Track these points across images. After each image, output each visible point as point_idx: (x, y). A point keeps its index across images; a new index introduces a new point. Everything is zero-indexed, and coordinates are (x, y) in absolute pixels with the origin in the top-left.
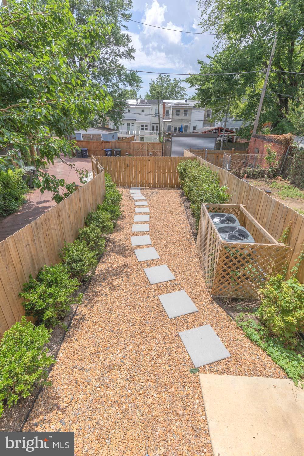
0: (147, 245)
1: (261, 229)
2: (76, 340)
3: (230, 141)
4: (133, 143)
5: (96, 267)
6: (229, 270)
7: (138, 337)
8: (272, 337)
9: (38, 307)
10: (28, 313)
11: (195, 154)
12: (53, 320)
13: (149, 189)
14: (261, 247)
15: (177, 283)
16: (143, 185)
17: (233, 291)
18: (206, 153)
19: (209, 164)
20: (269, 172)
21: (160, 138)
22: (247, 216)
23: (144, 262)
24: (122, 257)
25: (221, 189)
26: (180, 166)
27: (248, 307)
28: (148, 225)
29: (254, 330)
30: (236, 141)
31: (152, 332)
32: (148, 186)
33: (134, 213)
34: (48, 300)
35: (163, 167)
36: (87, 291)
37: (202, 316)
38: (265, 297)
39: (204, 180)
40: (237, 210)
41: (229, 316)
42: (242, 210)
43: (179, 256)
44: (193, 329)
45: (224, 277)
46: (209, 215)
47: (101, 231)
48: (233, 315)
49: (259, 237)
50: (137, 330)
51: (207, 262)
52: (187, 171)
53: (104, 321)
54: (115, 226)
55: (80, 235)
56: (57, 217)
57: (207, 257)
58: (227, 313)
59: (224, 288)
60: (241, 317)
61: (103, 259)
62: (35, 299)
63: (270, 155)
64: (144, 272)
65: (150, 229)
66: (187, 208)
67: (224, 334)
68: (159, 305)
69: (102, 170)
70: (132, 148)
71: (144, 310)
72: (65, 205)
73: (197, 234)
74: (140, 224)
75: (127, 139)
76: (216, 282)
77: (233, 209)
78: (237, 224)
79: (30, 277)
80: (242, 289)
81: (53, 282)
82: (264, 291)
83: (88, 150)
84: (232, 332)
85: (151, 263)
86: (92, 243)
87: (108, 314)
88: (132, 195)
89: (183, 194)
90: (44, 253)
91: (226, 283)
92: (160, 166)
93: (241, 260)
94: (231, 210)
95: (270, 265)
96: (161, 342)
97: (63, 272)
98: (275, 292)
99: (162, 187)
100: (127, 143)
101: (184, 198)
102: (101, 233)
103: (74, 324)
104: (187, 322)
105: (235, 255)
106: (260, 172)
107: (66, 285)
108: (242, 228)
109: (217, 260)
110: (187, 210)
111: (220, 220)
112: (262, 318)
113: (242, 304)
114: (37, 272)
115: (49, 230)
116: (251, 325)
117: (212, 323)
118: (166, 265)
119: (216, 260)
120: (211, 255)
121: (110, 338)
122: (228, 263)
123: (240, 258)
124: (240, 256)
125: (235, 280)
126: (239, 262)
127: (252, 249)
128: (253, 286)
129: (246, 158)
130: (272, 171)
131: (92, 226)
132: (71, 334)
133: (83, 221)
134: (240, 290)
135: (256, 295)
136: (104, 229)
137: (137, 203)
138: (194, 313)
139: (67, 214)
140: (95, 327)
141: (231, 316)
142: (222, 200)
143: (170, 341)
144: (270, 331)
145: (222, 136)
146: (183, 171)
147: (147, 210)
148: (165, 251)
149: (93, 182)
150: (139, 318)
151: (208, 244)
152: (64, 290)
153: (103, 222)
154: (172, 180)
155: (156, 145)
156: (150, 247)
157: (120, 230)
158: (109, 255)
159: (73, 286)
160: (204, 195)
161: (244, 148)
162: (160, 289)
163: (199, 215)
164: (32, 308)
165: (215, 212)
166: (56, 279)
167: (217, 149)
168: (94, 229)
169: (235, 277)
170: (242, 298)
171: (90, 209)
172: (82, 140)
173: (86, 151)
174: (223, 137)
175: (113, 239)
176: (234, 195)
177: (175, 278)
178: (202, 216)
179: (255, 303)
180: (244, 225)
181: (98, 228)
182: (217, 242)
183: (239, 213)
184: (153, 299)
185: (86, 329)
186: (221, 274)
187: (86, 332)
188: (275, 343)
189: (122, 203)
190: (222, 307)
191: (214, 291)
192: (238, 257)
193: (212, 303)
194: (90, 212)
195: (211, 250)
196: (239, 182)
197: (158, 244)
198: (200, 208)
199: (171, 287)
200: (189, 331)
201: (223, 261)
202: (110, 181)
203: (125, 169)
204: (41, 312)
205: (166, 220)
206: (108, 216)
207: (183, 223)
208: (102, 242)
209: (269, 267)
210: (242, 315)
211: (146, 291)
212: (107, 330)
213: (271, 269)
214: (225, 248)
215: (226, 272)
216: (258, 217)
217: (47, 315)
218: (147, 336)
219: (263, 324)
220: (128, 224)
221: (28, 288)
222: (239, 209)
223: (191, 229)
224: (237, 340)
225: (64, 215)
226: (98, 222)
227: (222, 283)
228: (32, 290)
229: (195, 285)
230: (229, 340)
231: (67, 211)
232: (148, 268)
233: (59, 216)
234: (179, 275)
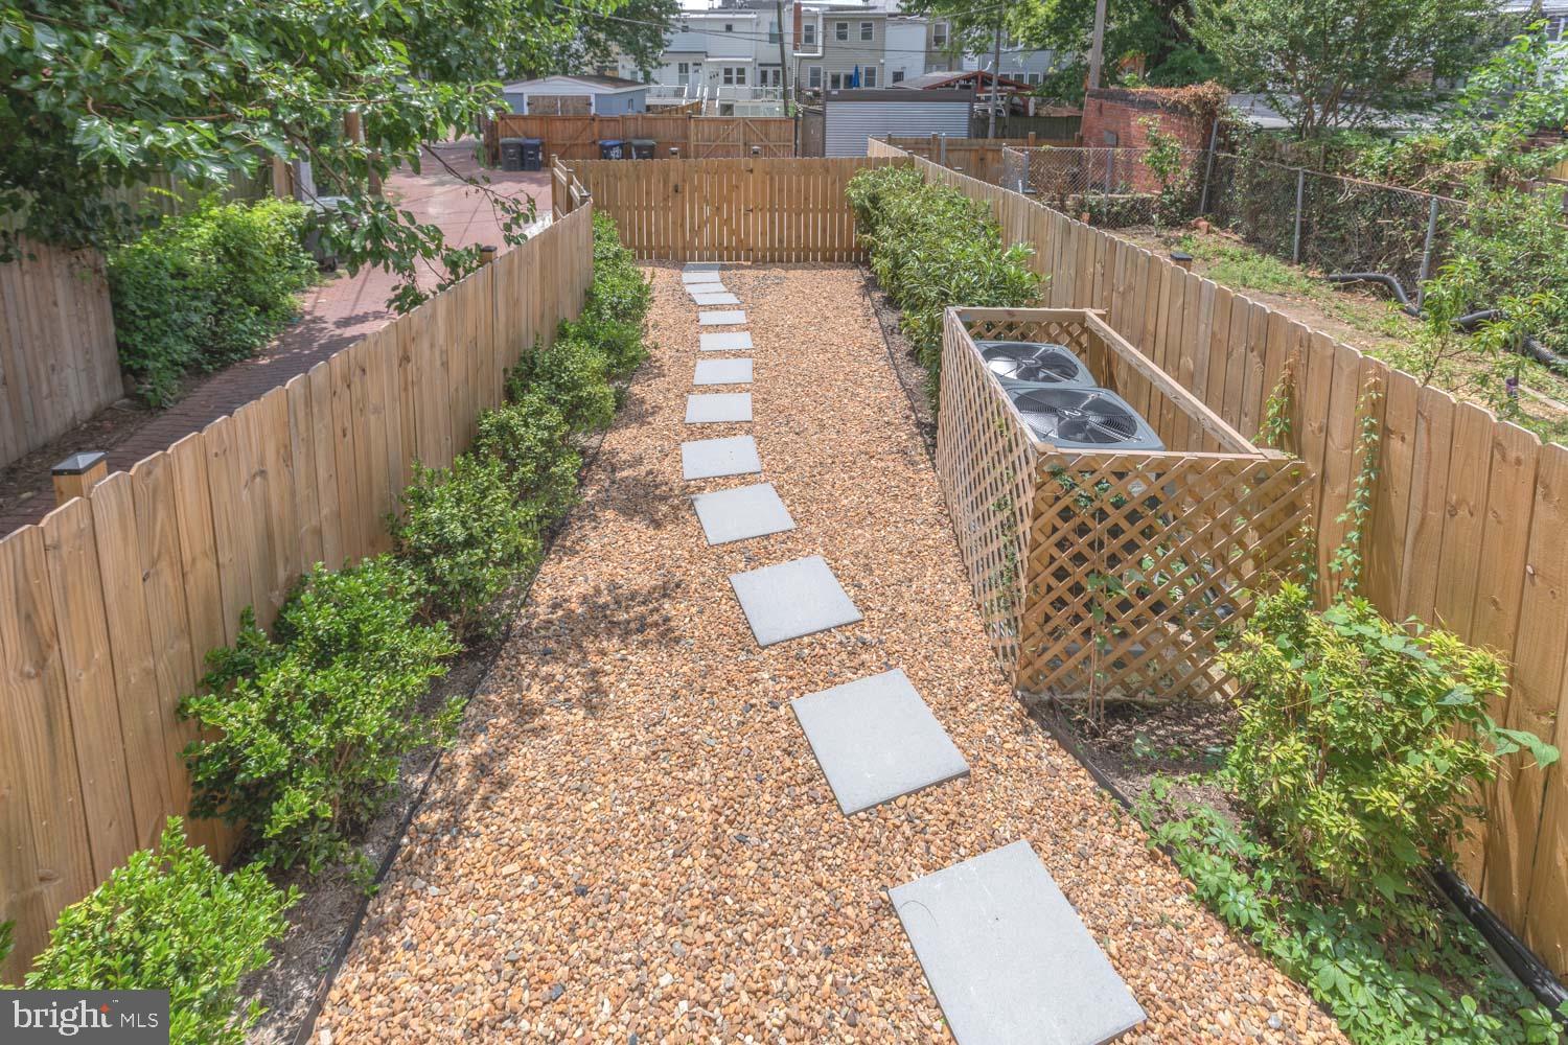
0: (742, 476)
1: (1178, 395)
2: (409, 947)
3: (1017, 112)
4: (698, 121)
5: (535, 570)
6: (1079, 572)
7: (702, 921)
8: (1319, 901)
9: (254, 771)
10: (203, 803)
11: (905, 149)
12: (314, 837)
13: (750, 267)
14: (1195, 467)
15: (868, 637)
16: (729, 255)
17: (1108, 669)
18: (943, 147)
19: (956, 178)
20: (1163, 207)
21: (786, 107)
22: (1117, 349)
23: (732, 547)
24: (641, 527)
25: (1010, 258)
26: (856, 186)
27: (1181, 743)
28: (747, 398)
29: (1228, 866)
30: (1036, 114)
31: (767, 892)
32: (747, 260)
33: (694, 351)
34: (306, 728)
35: (799, 191)
36: (487, 683)
37: (989, 796)
38: (1249, 692)
39: (943, 228)
40: (1076, 330)
41: (1105, 793)
42: (1093, 328)
43: (870, 520)
44: (952, 869)
45: (1060, 603)
46: (975, 349)
47: (566, 421)
48: (1120, 784)
49: (1175, 427)
50: (701, 881)
51: (985, 540)
52: (881, 203)
53: (550, 837)
54: (621, 400)
55: (480, 437)
56: (396, 362)
57: (983, 519)
58: (1096, 777)
59: (1069, 653)
60: (1160, 795)
61: (564, 539)
62: (246, 724)
63: (1161, 150)
64: (732, 590)
65: (755, 412)
66: (889, 332)
67: (1095, 890)
68: (797, 744)
69: (584, 200)
70: (693, 138)
71: (731, 774)
72: (433, 316)
73: (934, 428)
74: (717, 391)
75: (677, 109)
76: (1033, 626)
77: (1060, 325)
78: (1083, 381)
79: (245, 618)
80: (1142, 660)
81: (338, 641)
82: (1237, 661)
83: (542, 144)
84: (1131, 876)
85: (760, 551)
86: (527, 470)
87: (568, 799)
88: (688, 289)
89: (871, 285)
90: (325, 511)
91: (1074, 632)
92: (790, 190)
93: (1124, 524)
94: (1054, 330)
95: (1242, 545)
96: (810, 946)
97: (393, 593)
98: (1287, 665)
99: (798, 260)
100: (676, 120)
101: (877, 295)
102: (566, 428)
103: (411, 853)
104: (923, 831)
105: (1097, 504)
106: (1133, 207)
107: (394, 653)
108: (1106, 395)
109: (1025, 527)
110: (889, 339)
111: (1019, 367)
112: (1254, 798)
113: (1151, 731)
114: (277, 599)
115: (356, 413)
116: (1211, 840)
117: (1035, 833)
118: (821, 559)
119: (1020, 529)
120: (1000, 506)
121: (571, 930)
122: (1072, 537)
123: (1116, 517)
124: (1117, 505)
125: (1110, 619)
126: (1115, 532)
127: (1158, 476)
128: (1186, 644)
129: (1079, 160)
130: (1173, 203)
131: (533, 399)
132: (388, 910)
133: (499, 383)
134: (1136, 664)
135: (1206, 685)
136: (577, 411)
137: (707, 318)
138: (949, 780)
139: (437, 353)
140: (506, 870)
141: (1116, 795)
142: (1017, 293)
143: (852, 939)
144: (1302, 869)
145: (988, 99)
146: (867, 204)
147: (743, 340)
148: (814, 500)
149: (549, 237)
150: (707, 818)
151: (984, 464)
152: (381, 679)
153: (575, 386)
154: (832, 237)
155: (772, 128)
156: (755, 482)
157: (641, 419)
158: (594, 518)
159: (427, 659)
160: (950, 280)
161: (1067, 130)
162: (800, 665)
163: (937, 351)
164: (228, 775)
165: (997, 337)
166: (356, 628)
167: (977, 137)
168: (539, 413)
169: (1109, 604)
170: (1152, 700)
171: (532, 338)
172: (526, 112)
173: (536, 148)
174: (992, 102)
175: (613, 453)
176: (1060, 276)
177: (859, 616)
178: (948, 355)
179: (1209, 725)
180: (1110, 383)
181: (555, 409)
182: (1018, 452)
183: (1084, 340)
184: (770, 717)
185: (462, 884)
186: (1050, 589)
187: (462, 899)
188: (1337, 931)
189: (652, 314)
190: (1070, 750)
191: (1029, 671)
192: (1109, 509)
193: (1026, 731)
194: (531, 347)
195: (994, 487)
196: (1068, 229)
197: (788, 469)
198: (941, 329)
199: (844, 656)
200: (935, 882)
201: (1049, 529)
202: (611, 240)
203: (666, 199)
204: (265, 792)
205: (814, 375)
206: (598, 360)
207: (879, 386)
208: (566, 466)
209: (1237, 554)
210: (1164, 785)
211: (740, 680)
212: (558, 886)
213: (1250, 563)
214: (1054, 474)
215: (1068, 582)
216: (1159, 353)
217: (290, 811)
218: (742, 913)
219: (1263, 827)
220: (670, 395)
221: (225, 672)
222: (1081, 325)
223: (912, 408)
224: (1162, 923)
225: (423, 352)
226: (558, 386)
227: (1055, 634)
228: (243, 683)
229: (947, 644)
230: (1124, 926)
231: (441, 339)
232: (749, 572)
233: (405, 359)
234: (876, 603)
